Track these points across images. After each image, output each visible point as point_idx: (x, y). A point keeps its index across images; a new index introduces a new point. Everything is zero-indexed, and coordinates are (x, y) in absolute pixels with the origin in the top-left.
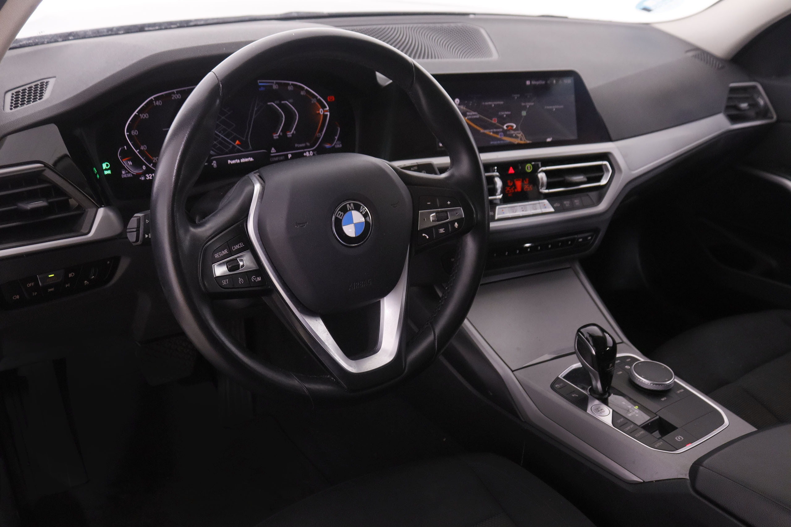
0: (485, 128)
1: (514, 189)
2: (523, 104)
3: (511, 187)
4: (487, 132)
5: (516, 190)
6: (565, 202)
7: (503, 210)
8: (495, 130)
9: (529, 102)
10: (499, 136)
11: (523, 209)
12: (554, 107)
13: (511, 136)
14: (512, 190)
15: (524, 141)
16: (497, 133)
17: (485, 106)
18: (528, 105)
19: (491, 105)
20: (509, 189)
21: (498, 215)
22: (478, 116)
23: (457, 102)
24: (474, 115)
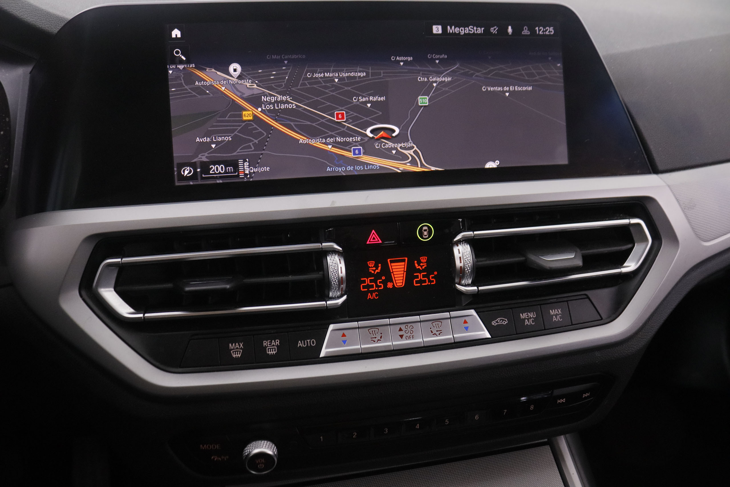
0: (312, 133)
1: (385, 283)
2: (421, 79)
3: (378, 276)
4: (317, 143)
5: (390, 285)
6: (523, 316)
7: (344, 335)
8: (338, 139)
9: (439, 74)
10: (350, 155)
11: (401, 333)
12: (506, 89)
13: (385, 154)
14: (377, 286)
15: (422, 165)
16: (345, 146)
17: (316, 81)
18: (436, 80)
19: (332, 80)
20: (371, 281)
21: (327, 347)
22: (293, 105)
23: (235, 70)
24: (282, 102)
